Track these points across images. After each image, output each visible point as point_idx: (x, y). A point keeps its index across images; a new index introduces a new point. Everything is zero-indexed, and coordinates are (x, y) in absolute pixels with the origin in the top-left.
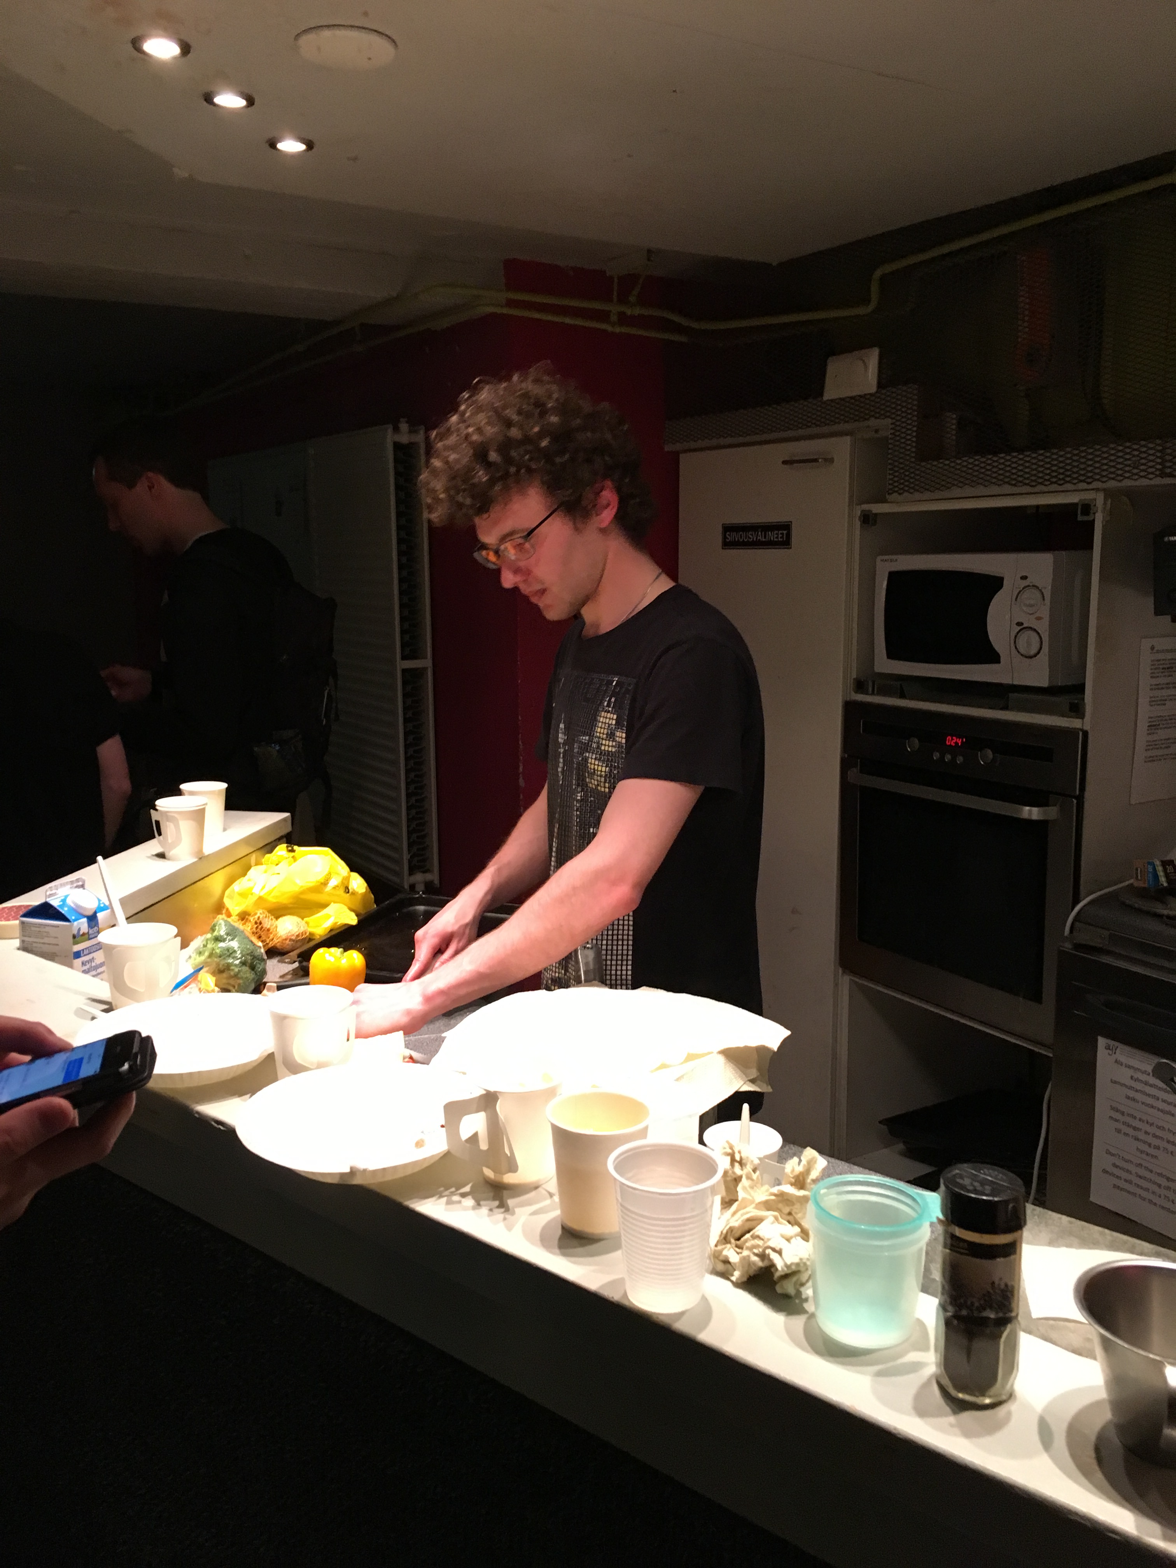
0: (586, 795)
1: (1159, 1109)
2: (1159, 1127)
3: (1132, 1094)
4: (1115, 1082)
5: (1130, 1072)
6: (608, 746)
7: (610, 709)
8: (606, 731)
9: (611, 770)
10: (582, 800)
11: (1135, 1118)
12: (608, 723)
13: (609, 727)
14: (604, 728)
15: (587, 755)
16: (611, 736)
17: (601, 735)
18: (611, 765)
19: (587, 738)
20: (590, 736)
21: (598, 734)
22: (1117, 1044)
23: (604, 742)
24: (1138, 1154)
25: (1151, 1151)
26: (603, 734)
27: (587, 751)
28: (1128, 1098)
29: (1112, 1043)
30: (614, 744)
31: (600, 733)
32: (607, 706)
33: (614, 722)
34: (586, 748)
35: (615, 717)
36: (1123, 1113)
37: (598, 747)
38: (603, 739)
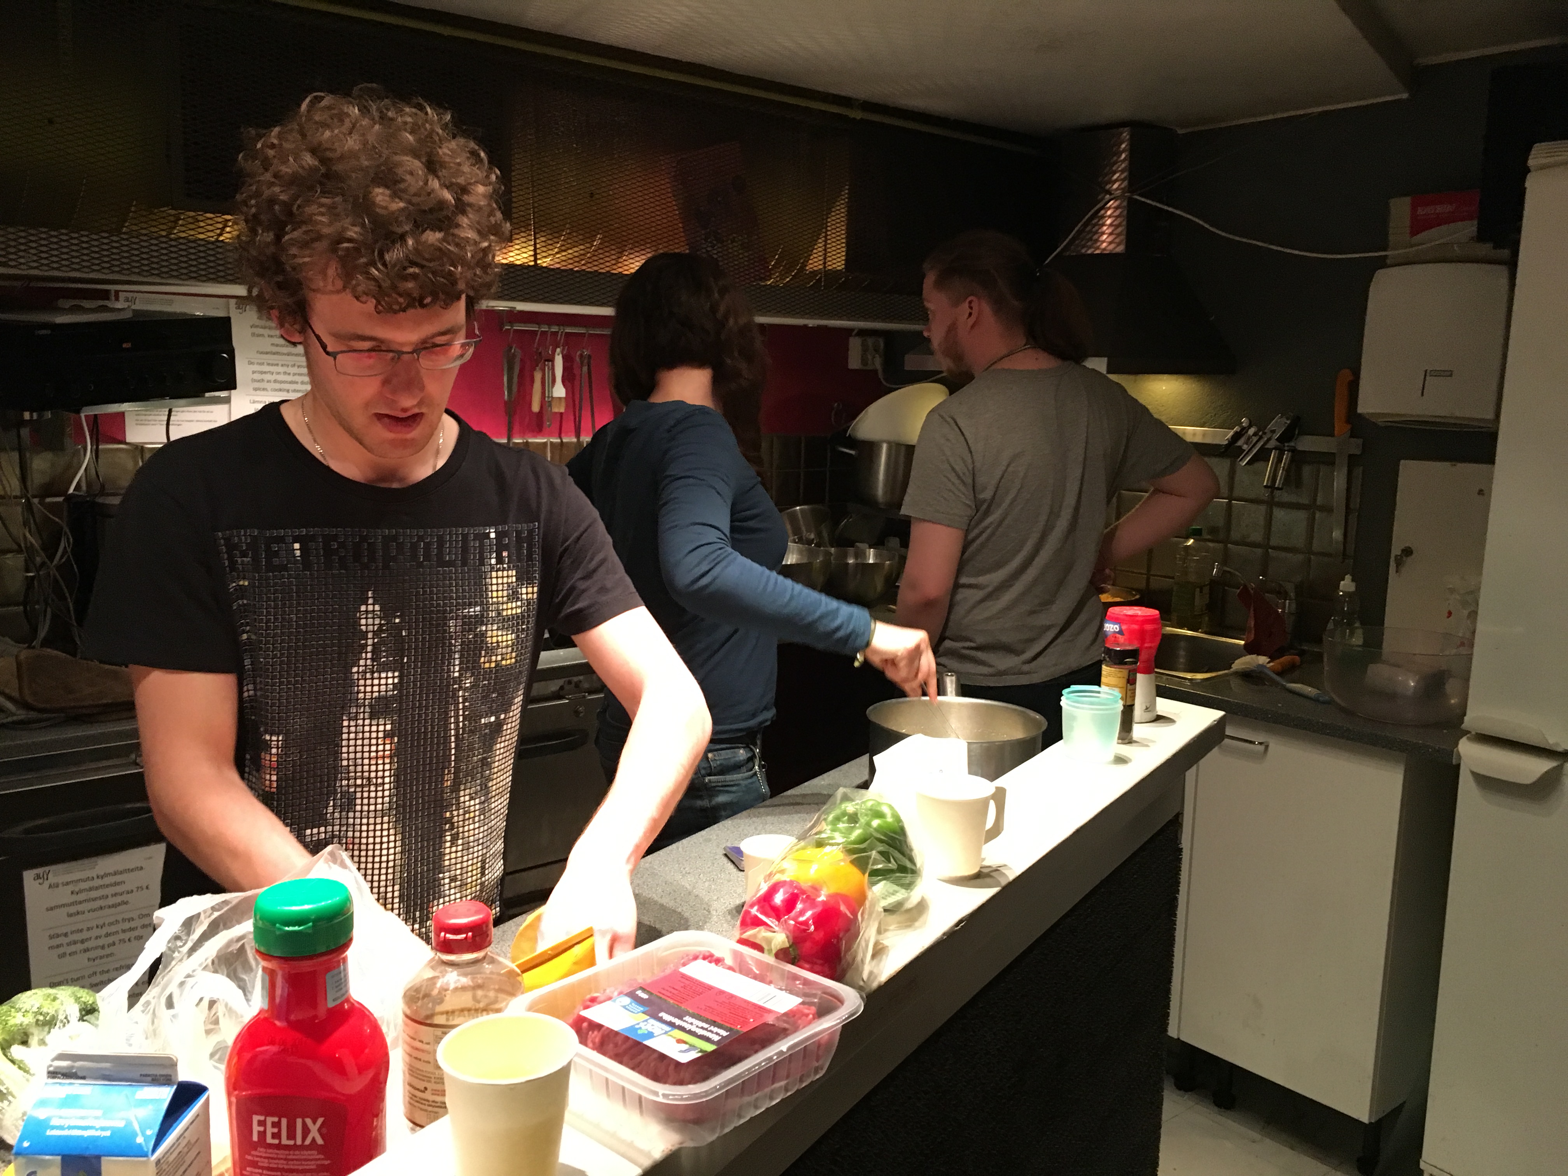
0: (477, 680)
1: (109, 907)
2: (111, 924)
3: (73, 909)
4: (52, 909)
5: (71, 888)
6: (513, 609)
7: (505, 566)
8: (505, 593)
9: (518, 636)
10: (472, 687)
11: (82, 930)
12: (507, 583)
13: (509, 586)
14: (503, 590)
15: (484, 628)
16: (514, 596)
17: (500, 599)
18: (518, 629)
19: (478, 608)
20: (481, 604)
21: (495, 600)
22: (47, 869)
23: (505, 606)
24: (91, 963)
25: (107, 951)
26: (503, 597)
27: (482, 624)
28: (70, 915)
29: (40, 871)
30: (519, 603)
31: (497, 597)
32: (497, 564)
33: (514, 579)
34: (481, 619)
35: (514, 573)
36: (66, 935)
37: (499, 614)
38: (503, 603)
